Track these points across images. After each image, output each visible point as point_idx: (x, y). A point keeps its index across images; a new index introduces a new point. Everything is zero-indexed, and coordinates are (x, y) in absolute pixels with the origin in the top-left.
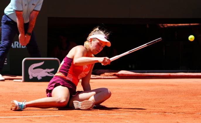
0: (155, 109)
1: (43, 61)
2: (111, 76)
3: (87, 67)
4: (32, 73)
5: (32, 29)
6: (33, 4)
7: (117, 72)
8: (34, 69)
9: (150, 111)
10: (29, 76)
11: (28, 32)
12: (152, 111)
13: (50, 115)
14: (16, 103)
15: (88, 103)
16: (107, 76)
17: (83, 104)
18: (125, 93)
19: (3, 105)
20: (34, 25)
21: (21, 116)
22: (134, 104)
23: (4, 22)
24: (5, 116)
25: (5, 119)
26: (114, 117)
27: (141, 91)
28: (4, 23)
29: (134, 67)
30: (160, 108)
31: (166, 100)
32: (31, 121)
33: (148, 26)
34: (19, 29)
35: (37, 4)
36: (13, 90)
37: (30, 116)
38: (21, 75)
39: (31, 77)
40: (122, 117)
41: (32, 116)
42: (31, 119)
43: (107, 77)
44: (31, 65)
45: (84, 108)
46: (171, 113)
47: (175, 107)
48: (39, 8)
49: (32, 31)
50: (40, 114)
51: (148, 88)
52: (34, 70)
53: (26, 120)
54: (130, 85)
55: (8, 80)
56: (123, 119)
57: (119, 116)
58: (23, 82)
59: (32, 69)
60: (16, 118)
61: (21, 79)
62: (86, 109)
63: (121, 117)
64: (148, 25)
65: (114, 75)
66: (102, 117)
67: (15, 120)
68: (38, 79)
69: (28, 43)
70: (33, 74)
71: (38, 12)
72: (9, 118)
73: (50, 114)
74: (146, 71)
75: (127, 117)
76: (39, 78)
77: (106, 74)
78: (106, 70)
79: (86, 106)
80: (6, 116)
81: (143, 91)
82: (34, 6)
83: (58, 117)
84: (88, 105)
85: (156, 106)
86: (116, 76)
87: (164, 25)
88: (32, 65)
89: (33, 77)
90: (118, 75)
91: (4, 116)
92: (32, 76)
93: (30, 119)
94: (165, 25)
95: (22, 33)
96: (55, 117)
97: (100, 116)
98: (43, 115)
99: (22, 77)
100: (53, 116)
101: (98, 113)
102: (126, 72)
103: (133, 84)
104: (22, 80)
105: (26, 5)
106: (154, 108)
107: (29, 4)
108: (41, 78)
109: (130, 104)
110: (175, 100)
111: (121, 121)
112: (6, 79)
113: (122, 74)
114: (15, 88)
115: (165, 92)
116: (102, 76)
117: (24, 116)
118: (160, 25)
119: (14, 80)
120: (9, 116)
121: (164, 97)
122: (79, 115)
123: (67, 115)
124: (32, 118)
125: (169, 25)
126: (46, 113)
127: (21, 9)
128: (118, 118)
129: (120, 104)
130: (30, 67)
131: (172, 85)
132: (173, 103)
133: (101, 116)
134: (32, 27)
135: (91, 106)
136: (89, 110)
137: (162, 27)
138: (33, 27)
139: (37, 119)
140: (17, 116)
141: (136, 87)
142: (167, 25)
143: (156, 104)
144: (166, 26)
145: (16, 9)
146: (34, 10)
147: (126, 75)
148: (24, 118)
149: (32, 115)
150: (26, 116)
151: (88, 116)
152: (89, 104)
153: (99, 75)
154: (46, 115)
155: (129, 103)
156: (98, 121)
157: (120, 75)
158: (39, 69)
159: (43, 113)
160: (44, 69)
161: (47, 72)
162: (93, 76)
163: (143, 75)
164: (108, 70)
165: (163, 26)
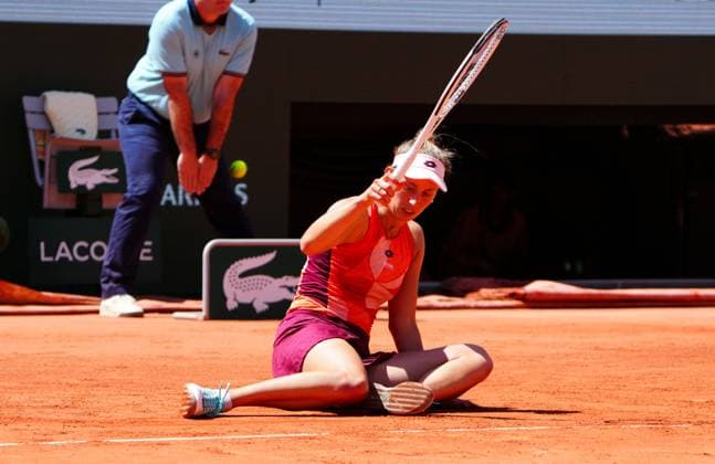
0: (636, 412)
1: (272, 251)
2: (499, 298)
3: (391, 266)
4: (236, 290)
5: (223, 138)
6: (221, 53)
7: (522, 285)
8: (244, 275)
9: (620, 416)
10: (225, 299)
11: (209, 146)
12: (625, 416)
13: (285, 432)
14: (194, 391)
15: (413, 392)
16: (489, 299)
17: (397, 396)
18: (543, 357)
19: (131, 399)
20: (228, 122)
21: (185, 435)
22: (568, 396)
23: (128, 115)
24: (131, 437)
25: (130, 445)
26: (497, 440)
27: (596, 348)
28: (127, 119)
29: (579, 268)
30: (652, 408)
31: (674, 380)
32: (218, 452)
33: (626, 132)
34: (176, 135)
35: (235, 53)
36: (167, 348)
37: (215, 437)
38: (198, 297)
39: (231, 305)
40: (525, 438)
41: (224, 437)
42: (220, 447)
43: (487, 303)
44: (233, 263)
45: (398, 407)
46: (689, 422)
47: (702, 404)
48: (243, 66)
49: (221, 143)
50: (250, 430)
51: (619, 340)
52: (243, 280)
53: (201, 451)
54: (563, 328)
55: (156, 315)
56: (528, 443)
57: (513, 435)
58: (205, 319)
59: (237, 277)
60: (167, 444)
61: (200, 310)
62: (406, 411)
63: (519, 438)
64: (625, 127)
65: (512, 296)
66: (455, 439)
67: (164, 451)
68: (254, 310)
69: (208, 185)
70: (239, 292)
71: (241, 80)
72: (148, 444)
73: (285, 428)
74: (620, 282)
75: (542, 437)
76: (260, 307)
77: (485, 292)
78: (485, 280)
79: (404, 402)
80: (137, 436)
81: (602, 349)
82: (226, 58)
83: (310, 438)
84: (411, 398)
85: (639, 402)
86: (517, 299)
87: (679, 127)
88: (236, 264)
89: (240, 305)
90: (525, 295)
91: (131, 434)
92: (235, 299)
93: (214, 445)
94: (685, 126)
95: (188, 150)
96: (300, 438)
97: (449, 435)
98: (260, 431)
99: (203, 304)
100: (293, 435)
101: (447, 425)
102: (552, 287)
103: (574, 324)
104: (203, 314)
105: (196, 54)
106: (634, 408)
107: (206, 50)
108: (266, 307)
109: (554, 393)
110: (705, 379)
111: (519, 452)
112: (147, 311)
113: (539, 294)
114: (176, 342)
115: (677, 353)
116: (470, 300)
117: (195, 436)
118: (667, 127)
119: (177, 314)
120: (148, 434)
121: (672, 369)
122: (380, 433)
123: (341, 434)
124: (223, 442)
125: (696, 127)
126: (270, 426)
127: (181, 69)
128: (511, 442)
129: (521, 393)
130: (229, 271)
131: (702, 330)
132: (699, 389)
133: (454, 436)
134: (222, 129)
135: (422, 402)
136: (414, 415)
137: (674, 134)
138: (225, 129)
139: (237, 446)
140: (172, 435)
141: (581, 337)
142: (689, 128)
143: (639, 394)
144: (686, 133)
145: (162, 69)
146: (225, 73)
147: (549, 295)
148: (195, 442)
149: (223, 434)
150: (202, 435)
151: (411, 437)
152: (414, 395)
153: (462, 294)
154: (271, 431)
155: (555, 389)
156: (441, 453)
157: (531, 294)
158: (260, 277)
159: (260, 426)
160: (277, 275)
161: (285, 287)
162: (441, 300)
163: (609, 295)
164: (491, 279)
165: (677, 130)
